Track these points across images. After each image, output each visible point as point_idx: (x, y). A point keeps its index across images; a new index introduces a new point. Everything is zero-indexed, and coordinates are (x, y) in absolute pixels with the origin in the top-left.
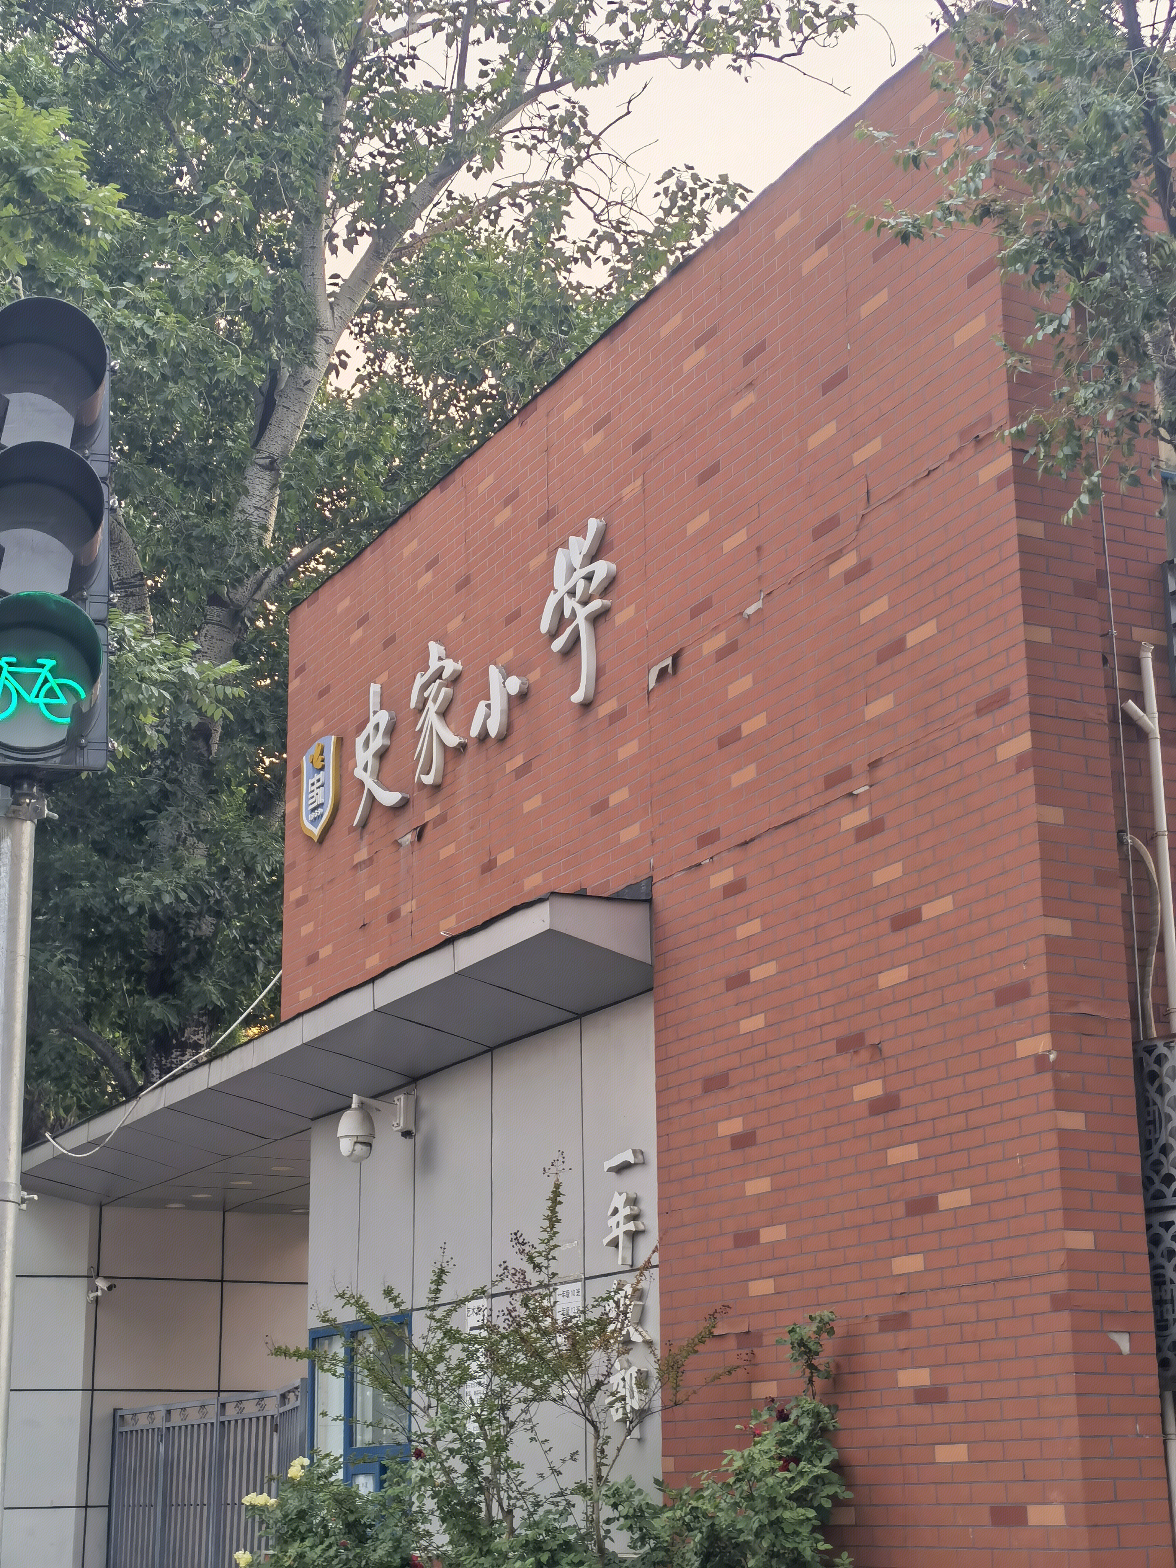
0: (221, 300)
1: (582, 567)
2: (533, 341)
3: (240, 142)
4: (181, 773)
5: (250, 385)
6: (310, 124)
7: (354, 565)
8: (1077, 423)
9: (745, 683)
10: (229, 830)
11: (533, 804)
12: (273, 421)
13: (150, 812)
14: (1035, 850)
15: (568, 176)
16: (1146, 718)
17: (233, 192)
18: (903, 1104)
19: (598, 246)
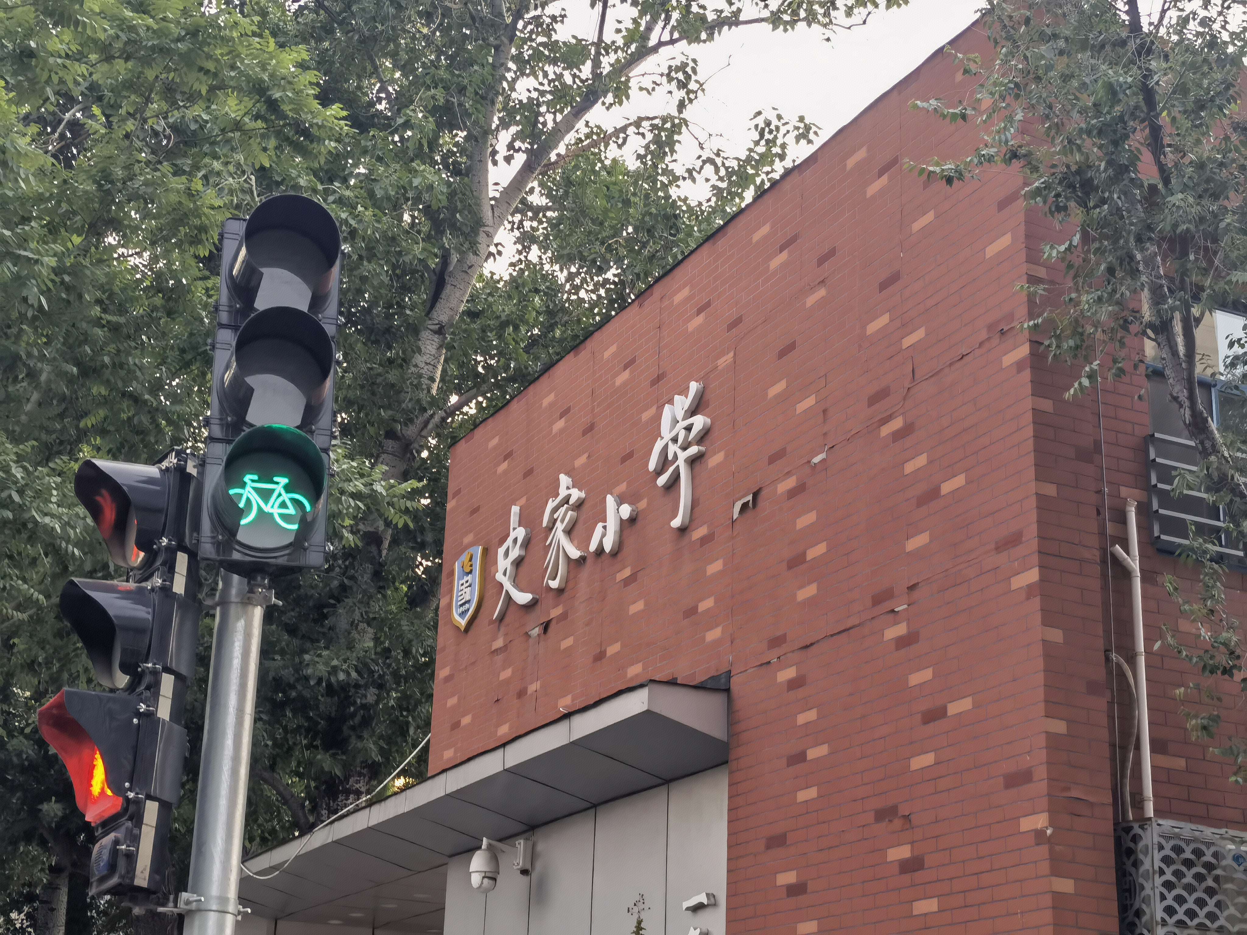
0: (408, 199)
1: (684, 419)
2: (648, 241)
3: (428, 77)
4: (357, 572)
5: (427, 267)
6: (483, 65)
7: (502, 412)
8: (1082, 322)
9: (810, 518)
10: (392, 618)
11: (638, 607)
12: (443, 295)
13: (332, 601)
14: (1040, 663)
15: (680, 111)
16: (1129, 560)
17: (420, 115)
18: (926, 866)
19: (702, 168)
